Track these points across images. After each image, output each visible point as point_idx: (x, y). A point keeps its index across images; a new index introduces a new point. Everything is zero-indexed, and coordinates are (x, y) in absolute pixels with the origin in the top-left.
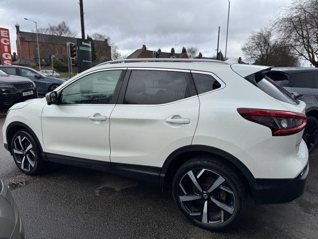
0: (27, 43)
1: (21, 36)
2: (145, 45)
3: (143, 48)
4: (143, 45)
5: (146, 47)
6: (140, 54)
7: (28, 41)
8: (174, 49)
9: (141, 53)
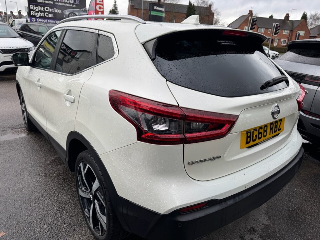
0: (136, 10)
1: (132, 4)
2: (252, 10)
3: (249, 14)
4: (250, 10)
5: (253, 12)
6: (243, 20)
7: (137, 9)
8: (289, 15)
9: (245, 20)
